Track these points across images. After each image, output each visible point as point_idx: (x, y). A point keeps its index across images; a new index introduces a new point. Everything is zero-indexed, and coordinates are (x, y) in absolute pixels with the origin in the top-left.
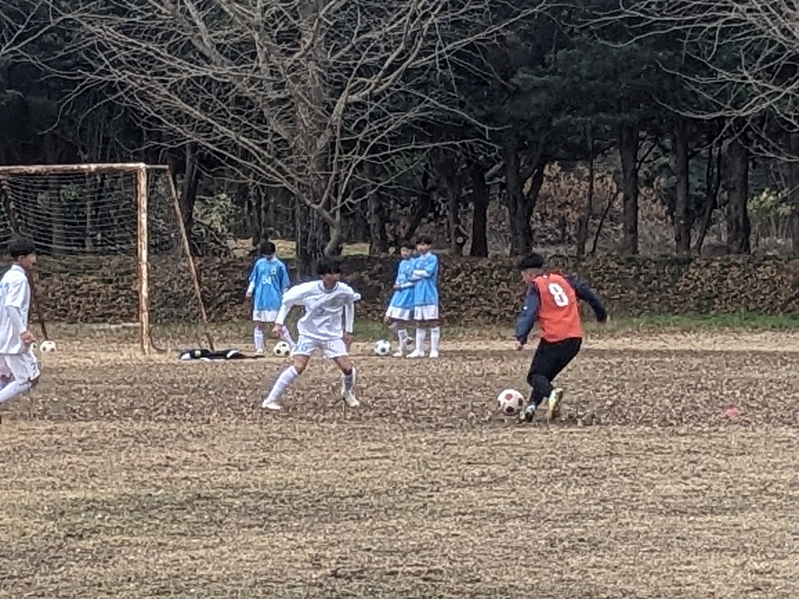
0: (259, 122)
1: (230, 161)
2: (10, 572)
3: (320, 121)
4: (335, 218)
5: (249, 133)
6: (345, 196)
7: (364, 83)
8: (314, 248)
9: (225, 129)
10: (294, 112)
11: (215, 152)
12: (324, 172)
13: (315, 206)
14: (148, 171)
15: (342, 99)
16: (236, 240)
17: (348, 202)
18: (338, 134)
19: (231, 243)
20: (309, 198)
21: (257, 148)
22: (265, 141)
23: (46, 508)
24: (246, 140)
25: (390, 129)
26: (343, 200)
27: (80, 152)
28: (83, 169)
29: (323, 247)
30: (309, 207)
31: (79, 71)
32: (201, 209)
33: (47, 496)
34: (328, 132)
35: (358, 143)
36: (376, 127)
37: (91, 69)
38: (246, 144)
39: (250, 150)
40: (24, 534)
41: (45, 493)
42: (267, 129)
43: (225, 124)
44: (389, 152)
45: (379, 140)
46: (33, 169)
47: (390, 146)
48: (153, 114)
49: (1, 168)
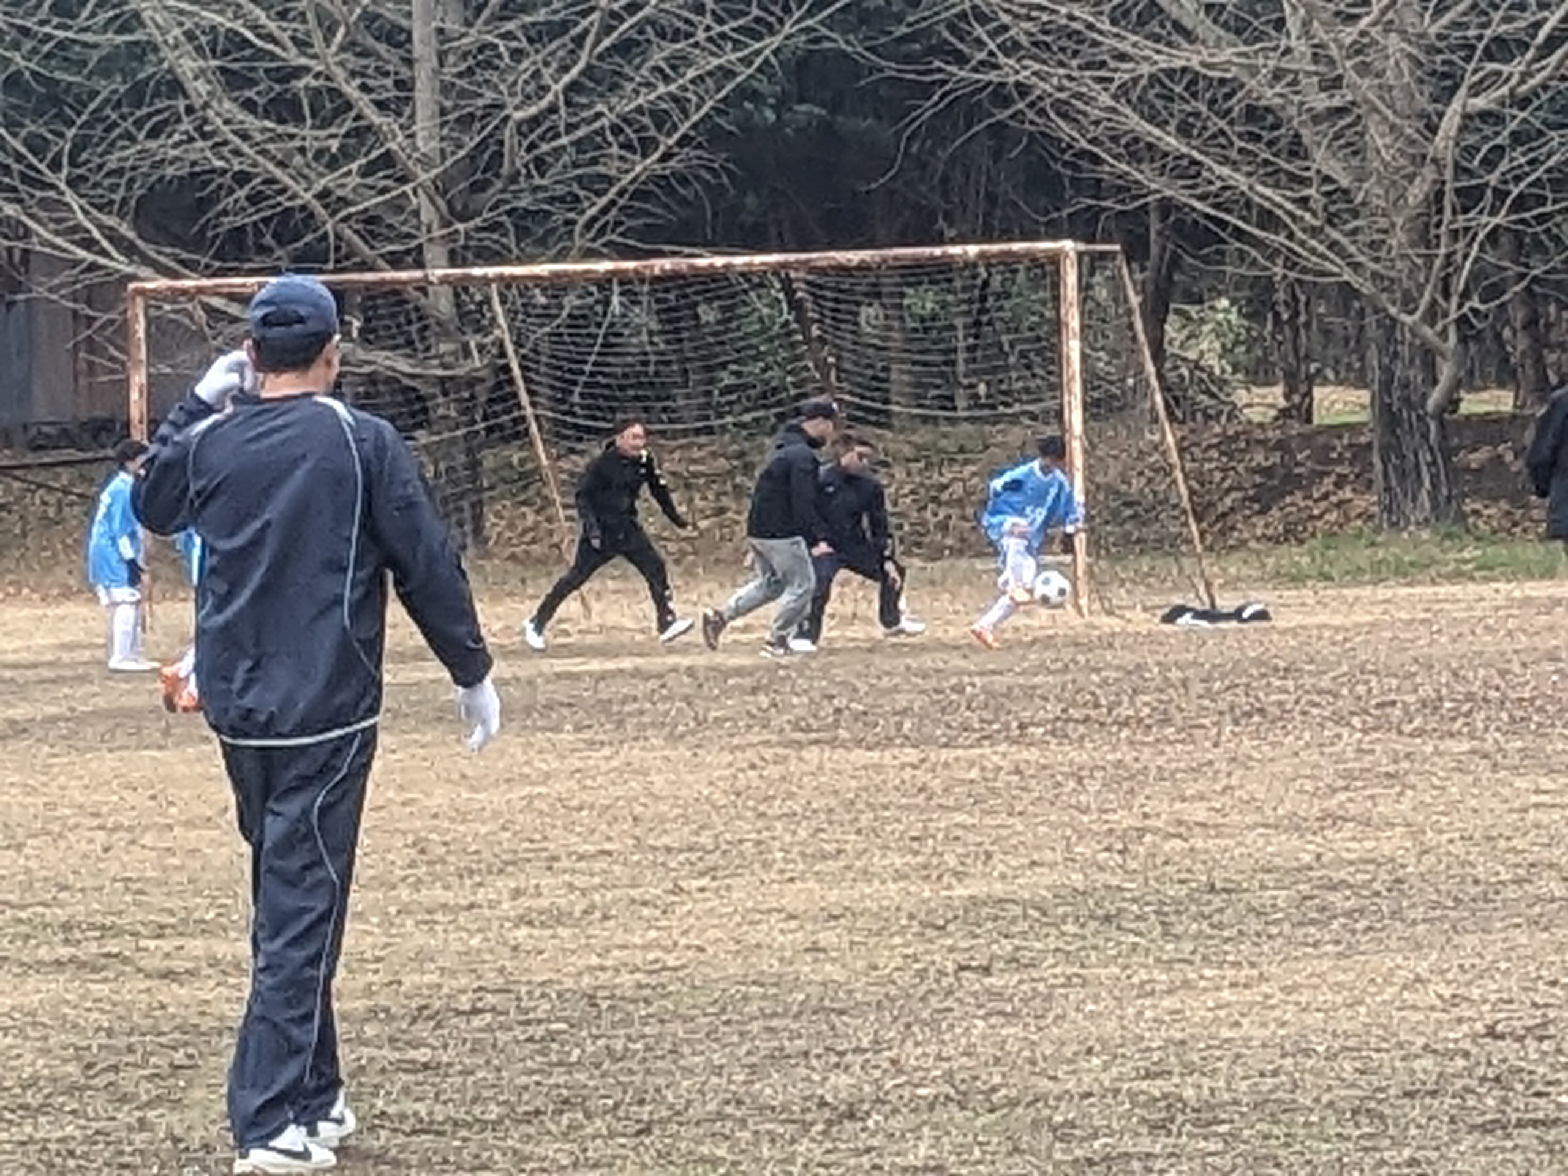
0: (1293, 154)
1: (1239, 234)
2: (855, 1040)
3: (1411, 151)
4: (1446, 340)
5: (1273, 176)
6: (1465, 295)
7: (1499, 73)
8: (1406, 400)
9: (1225, 171)
10: (1362, 135)
11: (1207, 216)
12: (1423, 251)
13: (1405, 318)
14: (1080, 255)
15: (1456, 105)
16: (1248, 390)
17: (1473, 310)
18: (1448, 174)
19: (1241, 396)
20: (1394, 303)
21: (1289, 206)
22: (1306, 192)
24: (1268, 192)
25: (1550, 163)
26: (1460, 306)
27: (941, 223)
28: (952, 256)
29: (1424, 397)
30: (1394, 320)
31: (937, 64)
32: (1179, 331)
34: (1429, 172)
35: (1489, 193)
36: (1523, 160)
37: (961, 59)
38: (1268, 199)
39: (1279, 212)
40: (875, 969)
42: (1308, 169)
43: (1225, 161)
44: (1549, 208)
45: (1530, 185)
46: (853, 257)
47: (1550, 196)
48: (1084, 144)
49: (792, 257)
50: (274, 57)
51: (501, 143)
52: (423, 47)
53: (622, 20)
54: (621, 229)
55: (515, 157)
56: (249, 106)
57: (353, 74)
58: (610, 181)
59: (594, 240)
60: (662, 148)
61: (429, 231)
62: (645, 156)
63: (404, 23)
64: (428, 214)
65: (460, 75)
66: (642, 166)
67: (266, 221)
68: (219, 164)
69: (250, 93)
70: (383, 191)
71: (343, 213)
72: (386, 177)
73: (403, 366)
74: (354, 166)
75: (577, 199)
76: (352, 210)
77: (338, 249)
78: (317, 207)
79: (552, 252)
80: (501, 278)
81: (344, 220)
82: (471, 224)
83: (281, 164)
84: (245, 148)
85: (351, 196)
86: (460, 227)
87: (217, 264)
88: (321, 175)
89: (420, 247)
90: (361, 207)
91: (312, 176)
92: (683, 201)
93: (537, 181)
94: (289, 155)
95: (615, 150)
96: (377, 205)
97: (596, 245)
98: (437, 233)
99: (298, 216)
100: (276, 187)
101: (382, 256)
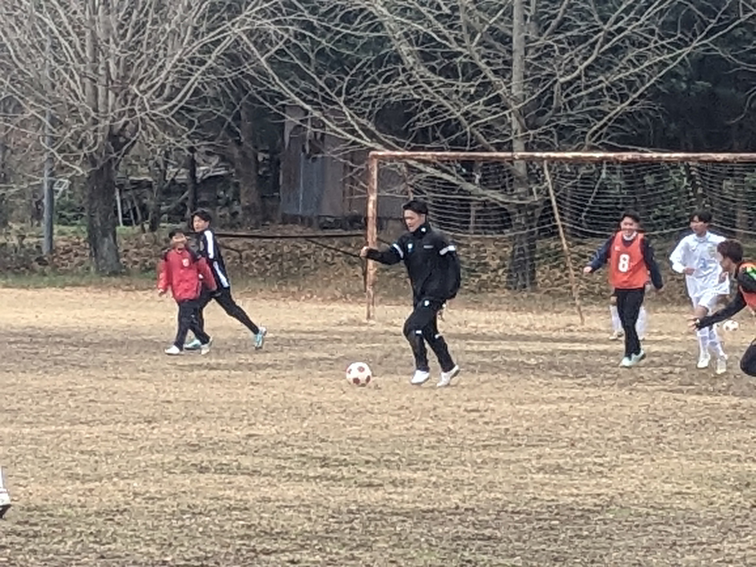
2: (699, 538)
23: (732, 479)
33: (733, 468)
40: (712, 504)
41: (731, 465)
46: (721, 156)
49: (690, 155)
50: (446, 46)
51: (553, 93)
52: (517, 44)
53: (614, 36)
54: (609, 137)
55: (559, 100)
56: (432, 69)
57: (483, 57)
58: (605, 114)
59: (595, 142)
60: (630, 100)
61: (515, 134)
62: (622, 102)
63: (509, 33)
64: (515, 125)
65: (535, 59)
66: (621, 107)
67: (438, 125)
68: (416, 96)
69: (433, 64)
70: (495, 113)
71: (474, 123)
72: (497, 106)
73: (500, 198)
74: (481, 101)
75: (588, 121)
76: (478, 122)
77: (471, 140)
78: (462, 118)
79: (574, 147)
80: (549, 158)
81: (475, 126)
82: (537, 131)
83: (446, 98)
84: (429, 89)
85: (479, 115)
86: (531, 132)
87: (413, 145)
88: (465, 104)
89: (511, 141)
90: (483, 121)
91: (462, 105)
92: (640, 126)
93: (569, 112)
94: (450, 94)
95: (608, 99)
96: (492, 120)
97: (596, 144)
98: (519, 135)
99: (454, 123)
100: (444, 109)
101: (492, 144)
